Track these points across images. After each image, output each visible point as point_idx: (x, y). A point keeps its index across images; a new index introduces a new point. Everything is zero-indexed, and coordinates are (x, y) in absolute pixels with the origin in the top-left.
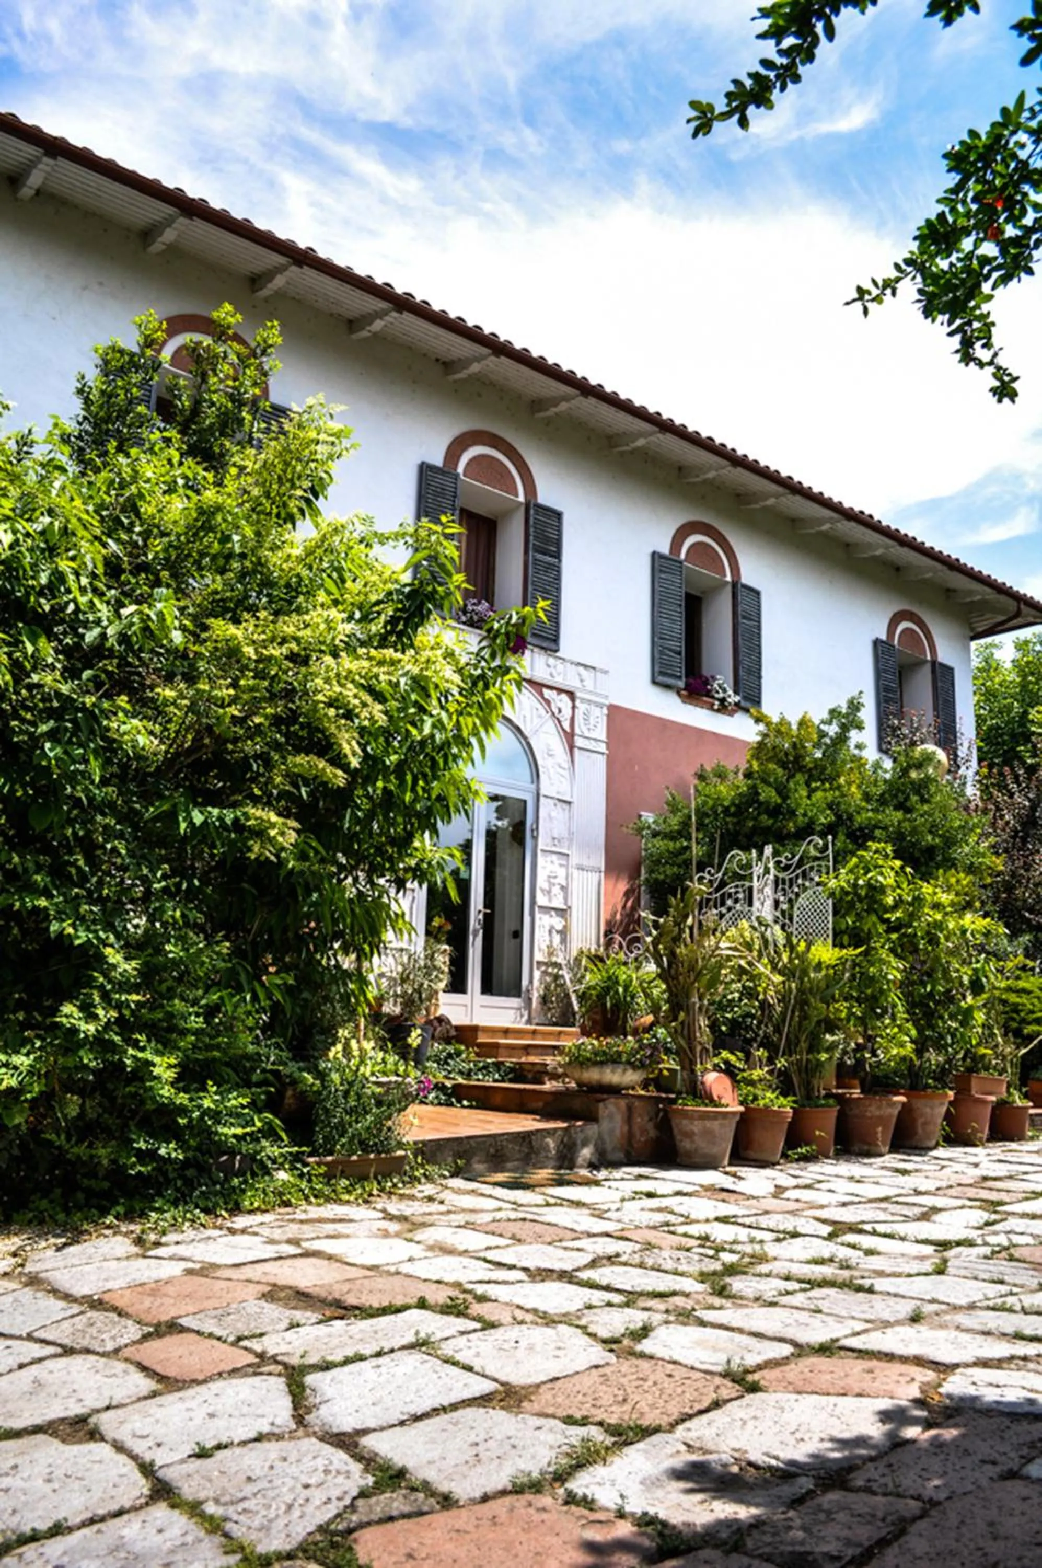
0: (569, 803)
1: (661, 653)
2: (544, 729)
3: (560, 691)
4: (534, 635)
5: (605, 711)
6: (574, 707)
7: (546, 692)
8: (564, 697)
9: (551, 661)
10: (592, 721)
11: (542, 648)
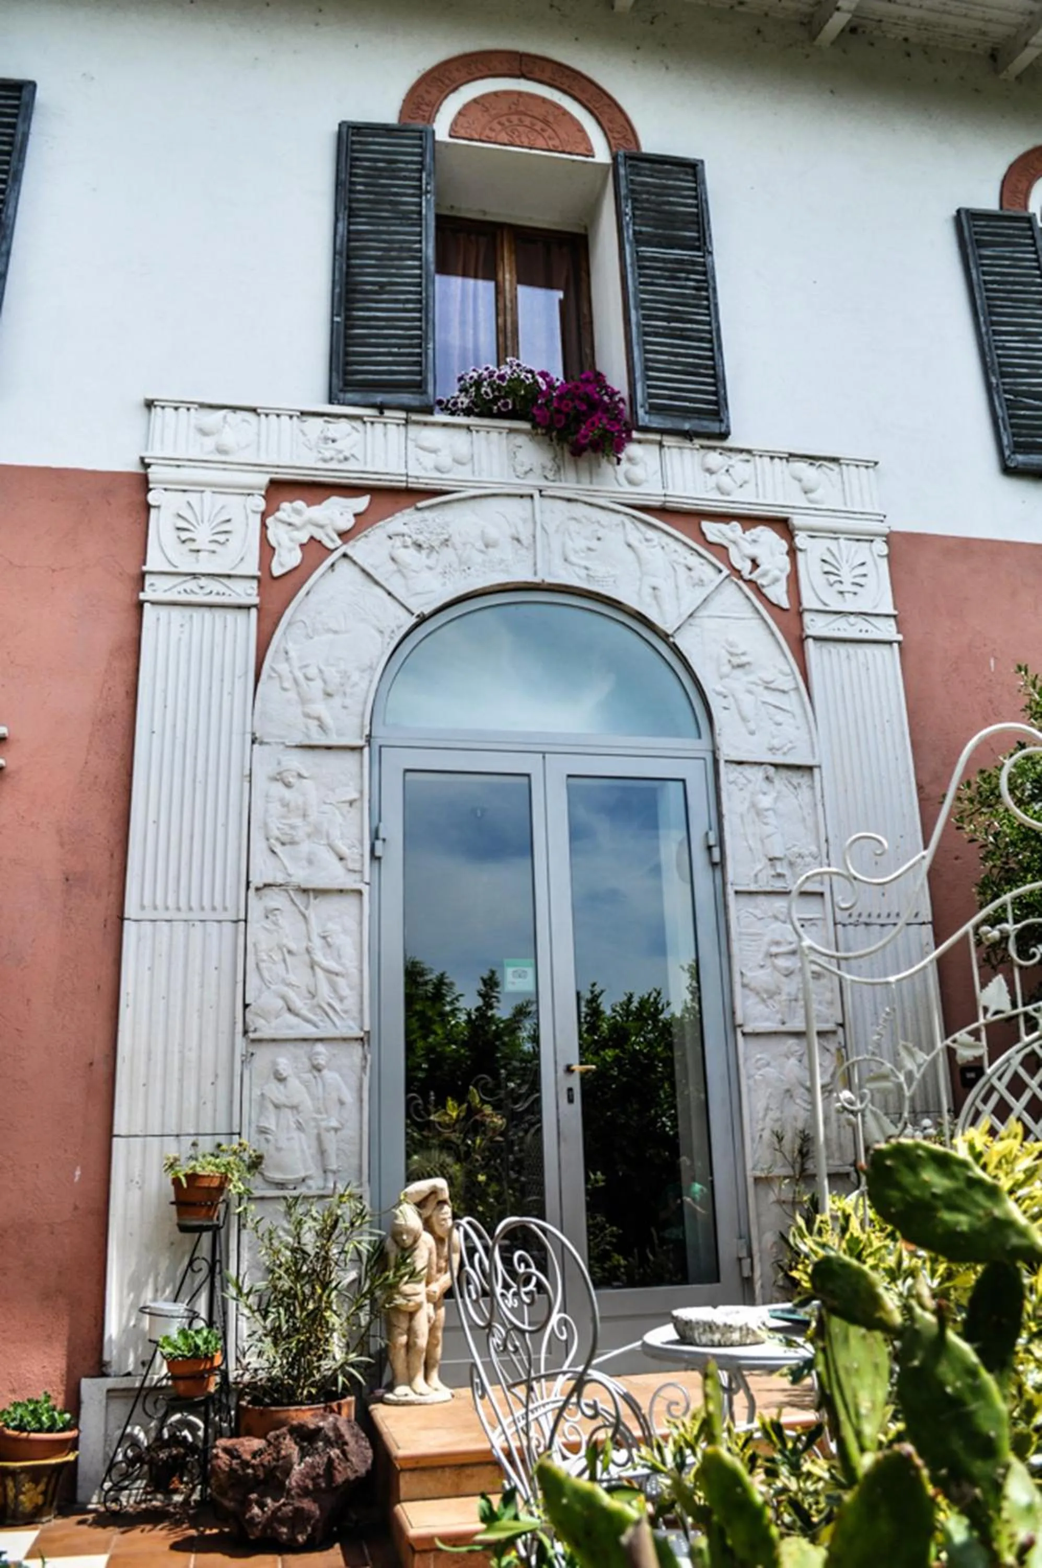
0: (810, 768)
1: (1010, 405)
2: (714, 608)
3: (749, 520)
4: (654, 409)
5: (881, 548)
6: (793, 552)
7: (712, 529)
8: (766, 534)
9: (714, 459)
10: (847, 576)
11: (689, 435)
